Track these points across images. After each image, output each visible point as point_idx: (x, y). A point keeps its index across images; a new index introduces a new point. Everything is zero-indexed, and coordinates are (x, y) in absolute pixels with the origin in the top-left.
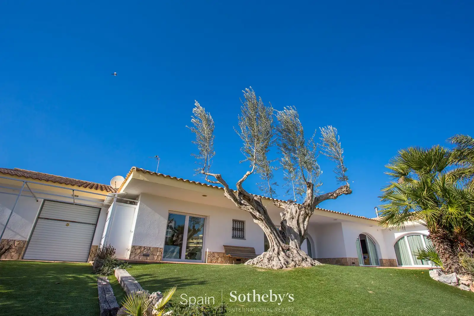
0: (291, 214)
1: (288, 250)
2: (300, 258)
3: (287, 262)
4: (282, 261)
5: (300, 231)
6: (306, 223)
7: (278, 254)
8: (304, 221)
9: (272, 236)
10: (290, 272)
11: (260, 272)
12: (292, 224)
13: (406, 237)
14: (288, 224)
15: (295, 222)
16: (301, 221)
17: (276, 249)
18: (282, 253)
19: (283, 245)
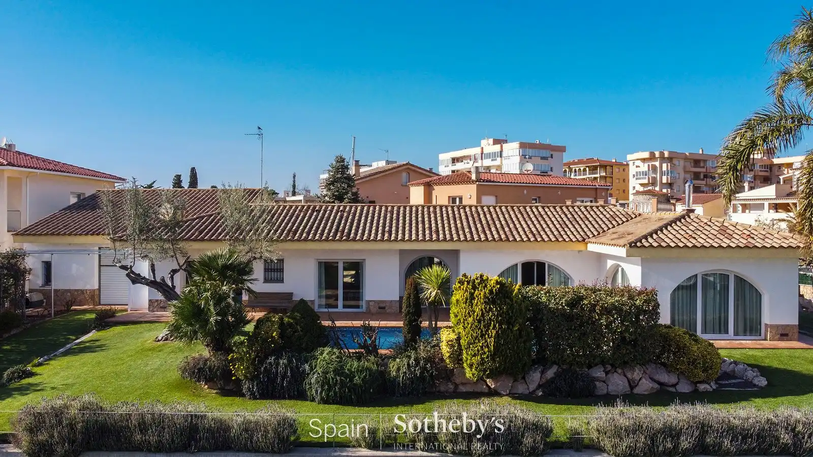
13: (620, 269)
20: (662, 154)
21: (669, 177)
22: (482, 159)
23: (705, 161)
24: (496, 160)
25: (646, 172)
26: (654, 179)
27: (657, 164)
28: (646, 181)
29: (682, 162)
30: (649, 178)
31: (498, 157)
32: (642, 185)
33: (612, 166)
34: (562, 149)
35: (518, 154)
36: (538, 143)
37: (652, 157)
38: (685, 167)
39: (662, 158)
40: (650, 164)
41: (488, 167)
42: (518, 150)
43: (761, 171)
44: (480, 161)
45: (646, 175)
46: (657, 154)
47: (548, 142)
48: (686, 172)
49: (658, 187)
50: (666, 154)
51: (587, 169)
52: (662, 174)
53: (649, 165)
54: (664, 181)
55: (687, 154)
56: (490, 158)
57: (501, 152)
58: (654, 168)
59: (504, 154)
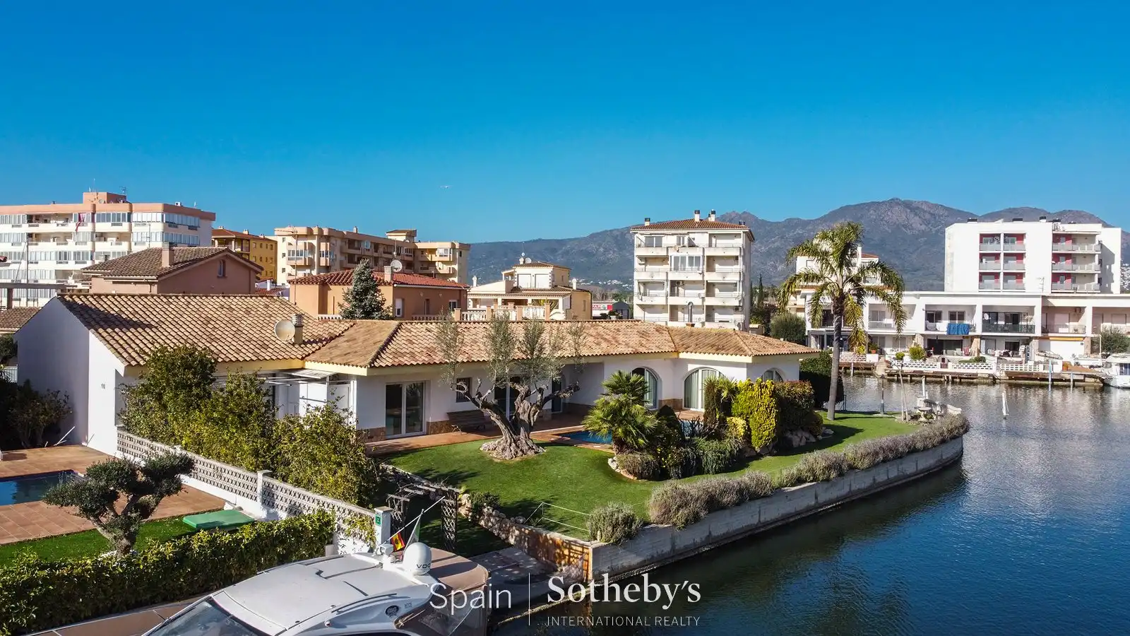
0: (524, 409)
1: (519, 440)
2: (527, 448)
3: (517, 452)
4: (513, 452)
5: (530, 423)
6: (535, 416)
7: (510, 445)
8: (534, 416)
9: (506, 430)
10: (518, 462)
11: (497, 463)
12: (524, 417)
13: (700, 371)
14: (521, 417)
15: (526, 415)
16: (531, 415)
17: (509, 441)
18: (513, 444)
19: (515, 437)
20: (321, 230)
21: (328, 259)
22: (93, 221)
23: (359, 242)
24: (121, 225)
25: (302, 251)
26: (311, 260)
27: (315, 242)
28: (301, 262)
29: (339, 242)
30: (305, 259)
31: (124, 220)
32: (293, 266)
33: (249, 240)
34: (211, 217)
35: (160, 219)
36: (179, 205)
37: (310, 234)
38: (341, 248)
39: (321, 237)
40: (307, 241)
41: (102, 233)
42: (160, 215)
43: (407, 255)
44: (90, 225)
45: (301, 255)
46: (315, 231)
47: (195, 205)
48: (342, 253)
49: (316, 270)
50: (326, 233)
51: (216, 241)
52: (320, 256)
53: (305, 243)
54: (323, 263)
55: (345, 233)
56: (108, 221)
57: (130, 215)
58: (311, 246)
59: (135, 217)
